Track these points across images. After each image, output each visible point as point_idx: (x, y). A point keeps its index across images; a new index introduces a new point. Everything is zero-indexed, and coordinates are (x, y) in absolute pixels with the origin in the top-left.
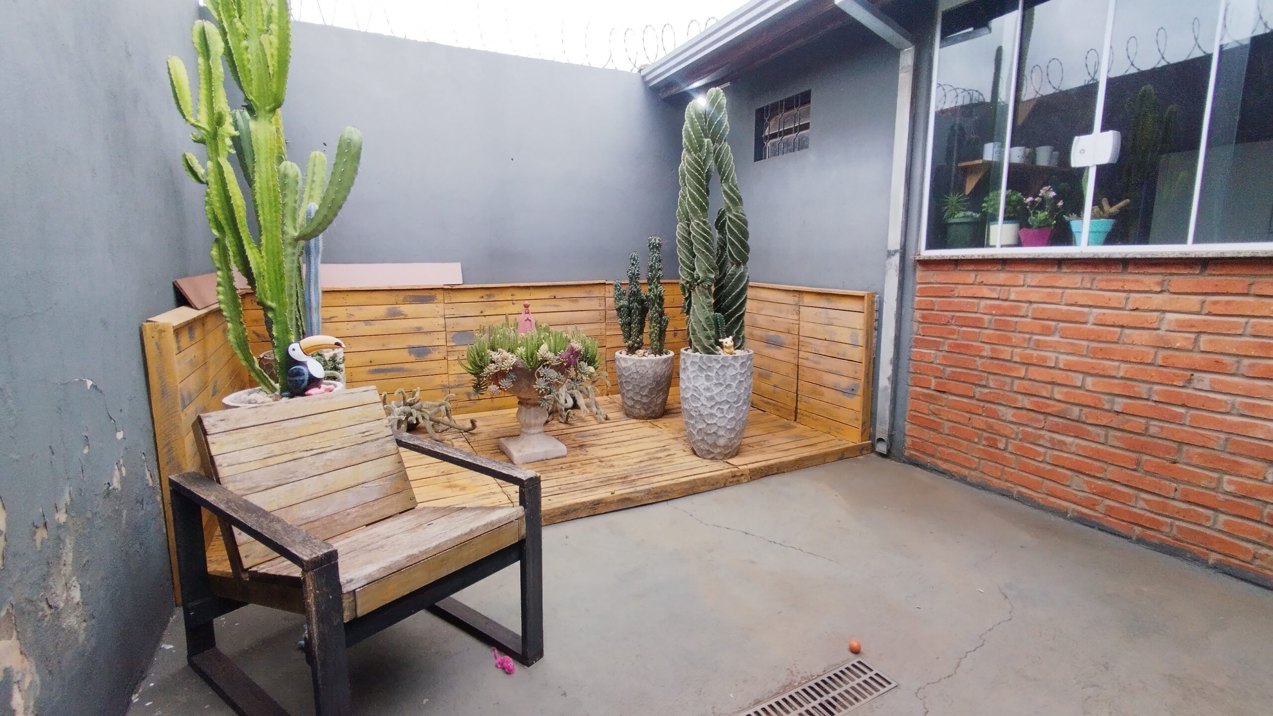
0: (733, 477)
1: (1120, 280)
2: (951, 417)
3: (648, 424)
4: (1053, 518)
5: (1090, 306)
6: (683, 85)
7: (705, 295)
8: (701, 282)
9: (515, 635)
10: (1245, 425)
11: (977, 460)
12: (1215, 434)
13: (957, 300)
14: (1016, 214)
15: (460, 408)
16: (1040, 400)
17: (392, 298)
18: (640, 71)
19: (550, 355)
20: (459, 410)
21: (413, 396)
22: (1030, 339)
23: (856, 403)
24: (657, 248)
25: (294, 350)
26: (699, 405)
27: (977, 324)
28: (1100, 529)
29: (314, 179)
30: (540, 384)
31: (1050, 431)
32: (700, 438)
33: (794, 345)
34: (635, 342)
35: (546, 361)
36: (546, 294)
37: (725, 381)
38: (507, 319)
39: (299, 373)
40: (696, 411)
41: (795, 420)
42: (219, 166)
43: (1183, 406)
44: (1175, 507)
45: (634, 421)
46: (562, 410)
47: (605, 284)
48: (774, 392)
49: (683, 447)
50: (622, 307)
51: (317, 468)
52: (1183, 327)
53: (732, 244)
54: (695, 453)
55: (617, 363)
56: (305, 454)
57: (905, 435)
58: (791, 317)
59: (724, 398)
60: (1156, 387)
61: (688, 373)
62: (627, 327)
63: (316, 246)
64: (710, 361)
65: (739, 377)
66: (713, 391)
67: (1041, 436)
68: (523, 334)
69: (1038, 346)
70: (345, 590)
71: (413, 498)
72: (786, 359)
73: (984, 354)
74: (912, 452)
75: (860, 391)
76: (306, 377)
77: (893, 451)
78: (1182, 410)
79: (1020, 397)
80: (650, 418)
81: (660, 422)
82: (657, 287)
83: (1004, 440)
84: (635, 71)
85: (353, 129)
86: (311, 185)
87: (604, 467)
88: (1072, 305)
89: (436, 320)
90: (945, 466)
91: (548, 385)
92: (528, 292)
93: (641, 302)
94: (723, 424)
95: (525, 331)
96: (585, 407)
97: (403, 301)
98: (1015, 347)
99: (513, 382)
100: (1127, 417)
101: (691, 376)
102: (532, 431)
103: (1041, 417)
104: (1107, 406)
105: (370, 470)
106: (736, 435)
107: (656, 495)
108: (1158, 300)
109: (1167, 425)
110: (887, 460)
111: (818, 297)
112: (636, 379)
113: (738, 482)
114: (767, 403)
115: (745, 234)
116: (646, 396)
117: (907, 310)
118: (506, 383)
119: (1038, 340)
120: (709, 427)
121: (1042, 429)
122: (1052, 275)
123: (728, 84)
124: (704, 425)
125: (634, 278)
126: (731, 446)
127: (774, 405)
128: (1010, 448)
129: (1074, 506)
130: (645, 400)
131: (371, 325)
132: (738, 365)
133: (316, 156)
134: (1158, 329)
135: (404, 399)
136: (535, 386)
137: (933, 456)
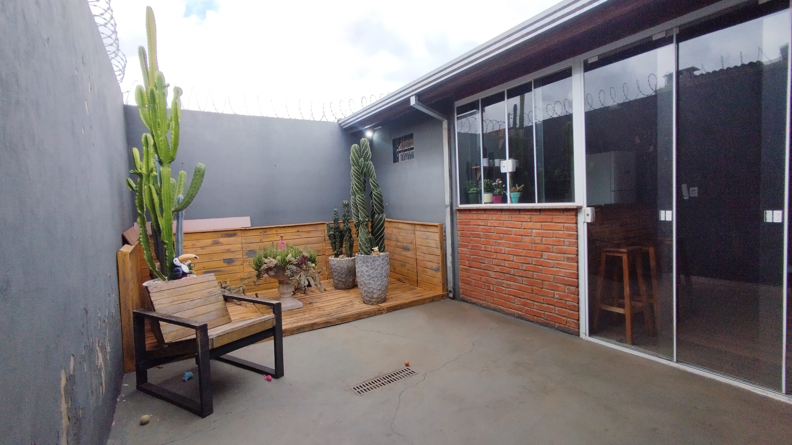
0: (378, 311)
1: (519, 217)
2: (474, 278)
3: (346, 292)
4: (509, 317)
5: (512, 228)
6: (360, 128)
7: (365, 228)
8: (362, 223)
9: (273, 370)
10: (558, 271)
11: (485, 296)
12: (550, 276)
13: (472, 226)
14: (489, 189)
15: (250, 289)
16: (502, 267)
17: (215, 235)
18: (338, 121)
19: (293, 259)
20: (249, 290)
21: (226, 283)
22: (496, 242)
23: (439, 275)
24: (347, 206)
25: (176, 261)
26: (364, 279)
27: (478, 236)
28: (525, 320)
29: (181, 183)
30: (288, 273)
31: (506, 280)
32: (365, 295)
33: (414, 249)
34: (338, 252)
35: (291, 262)
36: (294, 230)
37: (375, 267)
38: (273, 243)
39: (178, 271)
40: (363, 282)
41: (417, 286)
42: (150, 188)
43: (541, 265)
44: (544, 306)
45: (339, 290)
46: (302, 287)
47: (324, 223)
48: (408, 273)
49: (360, 300)
50: (331, 235)
51: (191, 306)
52: (538, 235)
53: (376, 205)
54: (364, 303)
55: (330, 262)
56: (186, 301)
57: (460, 288)
58: (412, 236)
59: (375, 275)
60: (534, 259)
61: (358, 264)
62: (333, 244)
63: (182, 214)
64: (367, 258)
65: (381, 265)
66: (369, 272)
67: (503, 283)
68: (280, 250)
69: (499, 244)
70: (210, 338)
71: (230, 318)
72: (411, 256)
73: (482, 249)
74: (463, 296)
75: (440, 270)
76: (181, 272)
77: (456, 296)
78: (541, 267)
79: (495, 266)
80: (347, 289)
81: (352, 291)
82: (347, 225)
83: (492, 286)
84: (336, 121)
85: (201, 164)
86: (179, 186)
87: (320, 311)
88: (507, 227)
89: (236, 245)
90: (474, 300)
91: (292, 273)
92: (284, 229)
93: (341, 232)
94: (376, 287)
95: (281, 248)
96: (314, 285)
97: (221, 236)
98: (492, 245)
99: (275, 273)
100: (527, 272)
101: (360, 266)
102: (286, 296)
103: (503, 274)
104: (521, 268)
105: (212, 307)
106: (382, 292)
107: (342, 320)
108: (530, 225)
109: (538, 274)
110: (454, 301)
111: (422, 226)
112: (339, 270)
113: (382, 313)
114: (405, 278)
115: (382, 201)
116: (344, 278)
117: (455, 231)
118: (272, 273)
119: (498, 242)
120: (369, 289)
121: (503, 280)
122: (500, 215)
123: (380, 127)
124: (367, 288)
125: (336, 221)
126: (380, 298)
127: (409, 279)
128: (495, 289)
129: (516, 311)
130: (343, 280)
131: (204, 249)
132: (380, 260)
133: (182, 174)
134: (531, 236)
135: (221, 285)
136: (285, 274)
137: (470, 296)
